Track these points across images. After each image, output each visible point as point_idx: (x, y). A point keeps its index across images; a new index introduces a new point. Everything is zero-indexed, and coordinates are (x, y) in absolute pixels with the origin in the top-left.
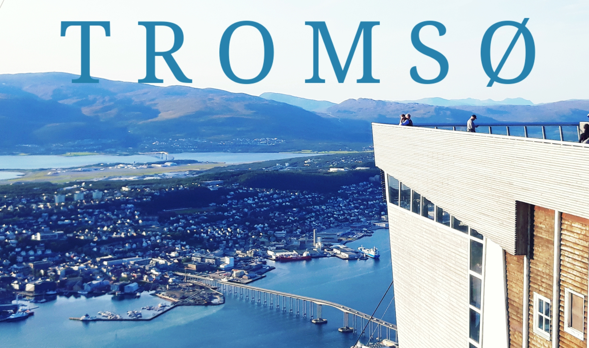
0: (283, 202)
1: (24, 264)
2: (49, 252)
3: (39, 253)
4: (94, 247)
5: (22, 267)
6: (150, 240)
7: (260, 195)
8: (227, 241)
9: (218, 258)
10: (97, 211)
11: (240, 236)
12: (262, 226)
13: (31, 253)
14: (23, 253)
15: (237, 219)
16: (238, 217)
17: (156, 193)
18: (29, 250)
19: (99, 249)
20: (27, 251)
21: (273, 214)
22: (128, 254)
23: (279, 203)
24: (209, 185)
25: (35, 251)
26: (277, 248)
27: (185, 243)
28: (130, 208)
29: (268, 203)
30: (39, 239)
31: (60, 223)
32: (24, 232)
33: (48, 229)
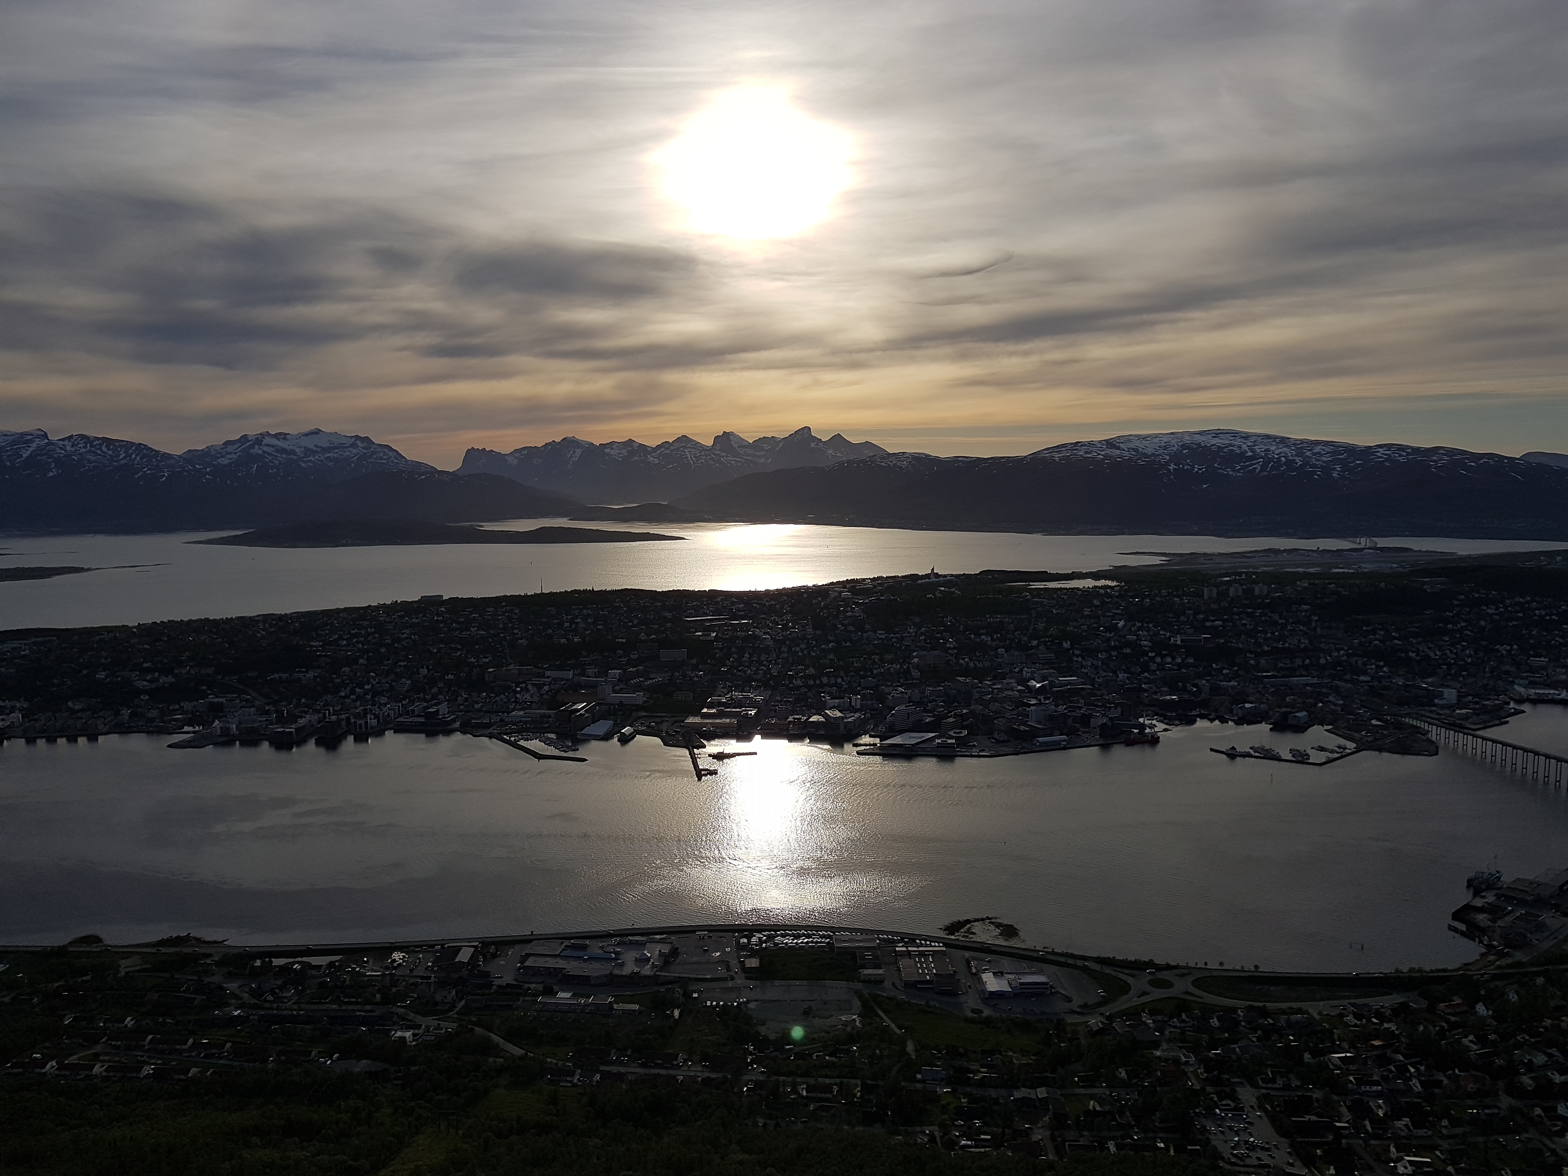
0: (1546, 615)
1: (1157, 672)
2: (1191, 660)
3: (1179, 660)
4: (1251, 659)
5: (1155, 677)
6: (1330, 656)
7: (1508, 601)
8: (1449, 665)
10: (1259, 611)
11: (1469, 660)
12: (1509, 648)
13: (1169, 660)
14: (1158, 660)
15: (1467, 635)
16: (1469, 633)
17: (1344, 593)
18: (1166, 655)
19: (1257, 663)
20: (1163, 657)
21: (1528, 631)
22: (1298, 673)
23: (1540, 616)
24: (1425, 583)
25: (1174, 658)
26: (1531, 683)
27: (1382, 663)
28: (1306, 611)
29: (1520, 615)
30: (1179, 643)
31: (1208, 624)
32: (1161, 632)
33: (1192, 630)
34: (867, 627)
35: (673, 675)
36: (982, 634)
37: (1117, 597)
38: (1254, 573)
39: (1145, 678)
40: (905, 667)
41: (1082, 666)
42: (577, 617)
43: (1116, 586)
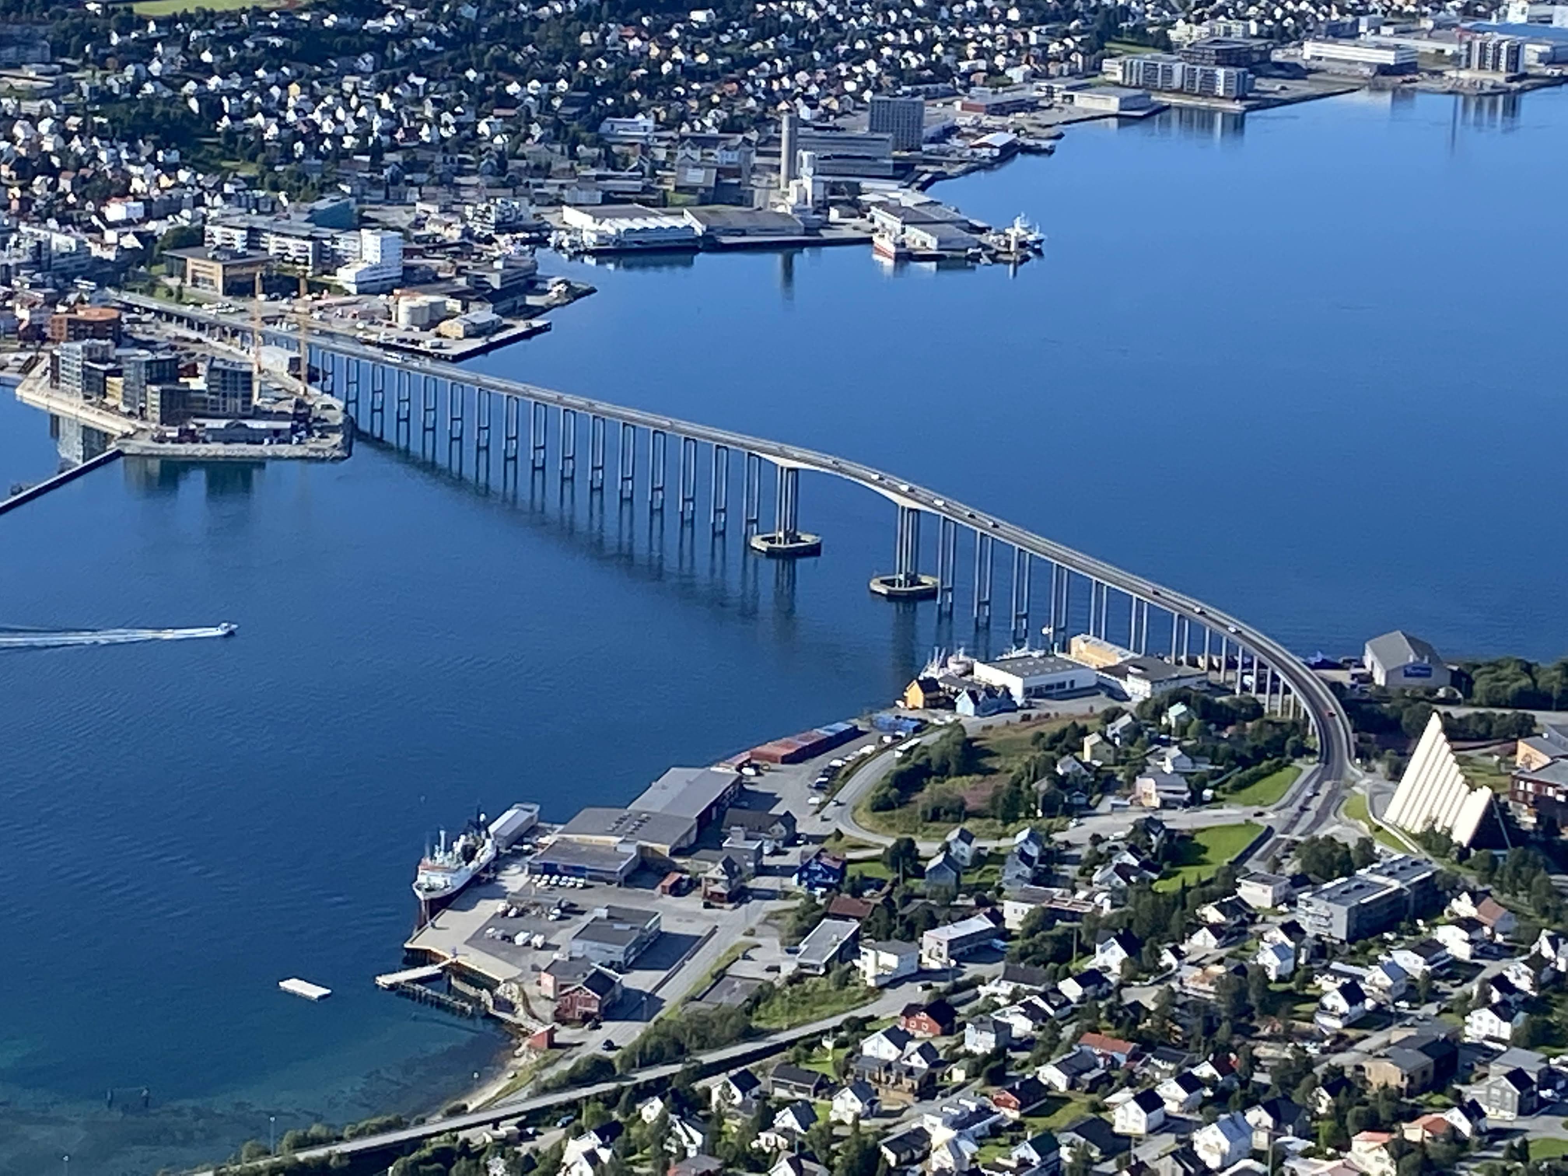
9: (327, 232)
12: (544, 88)
15: (425, 51)
16: (431, 44)
26: (608, 199)
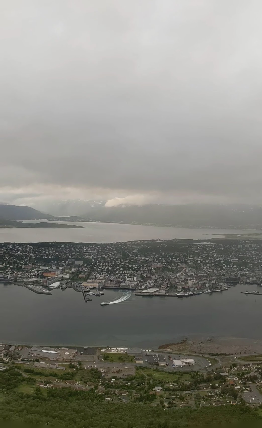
1: (225, 270)
2: (235, 266)
3: (232, 266)
4: (251, 265)
5: (225, 271)
10: (254, 251)
13: (229, 266)
14: (226, 266)
19: (253, 266)
30: (232, 261)
31: (240, 255)
32: (227, 258)
33: (235, 257)
34: (139, 255)
35: (79, 269)
36: (174, 258)
37: (213, 247)
38: (252, 240)
39: (222, 272)
40: (150, 268)
41: (203, 268)
42: (50, 250)
43: (213, 244)
